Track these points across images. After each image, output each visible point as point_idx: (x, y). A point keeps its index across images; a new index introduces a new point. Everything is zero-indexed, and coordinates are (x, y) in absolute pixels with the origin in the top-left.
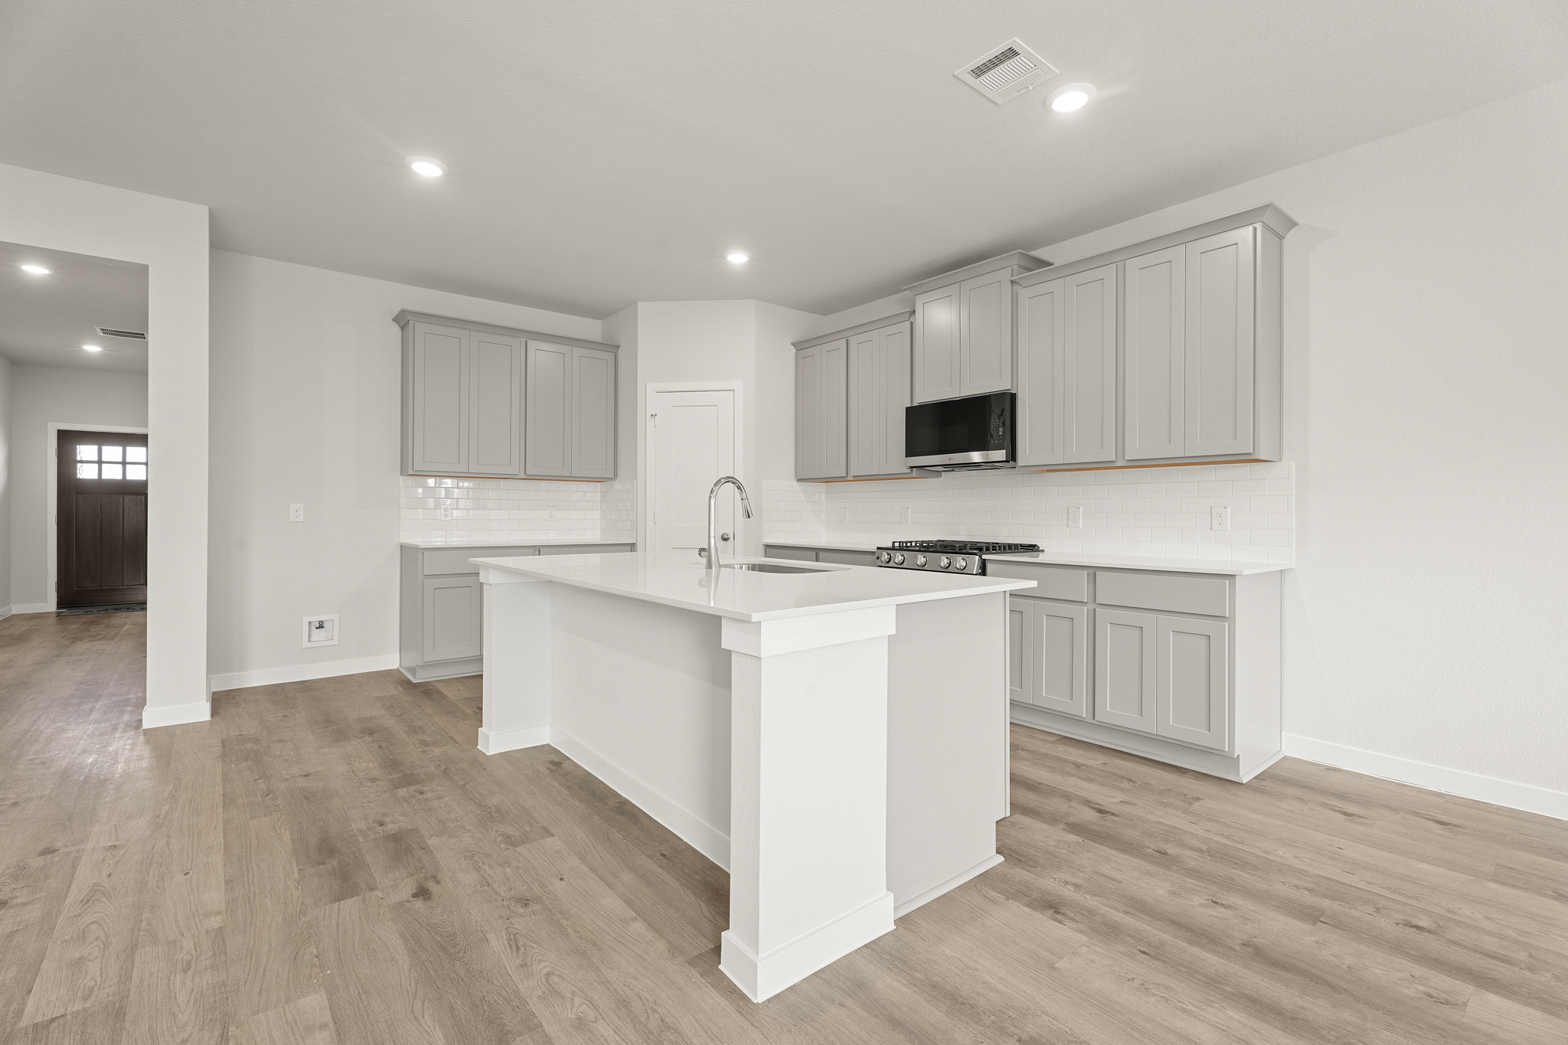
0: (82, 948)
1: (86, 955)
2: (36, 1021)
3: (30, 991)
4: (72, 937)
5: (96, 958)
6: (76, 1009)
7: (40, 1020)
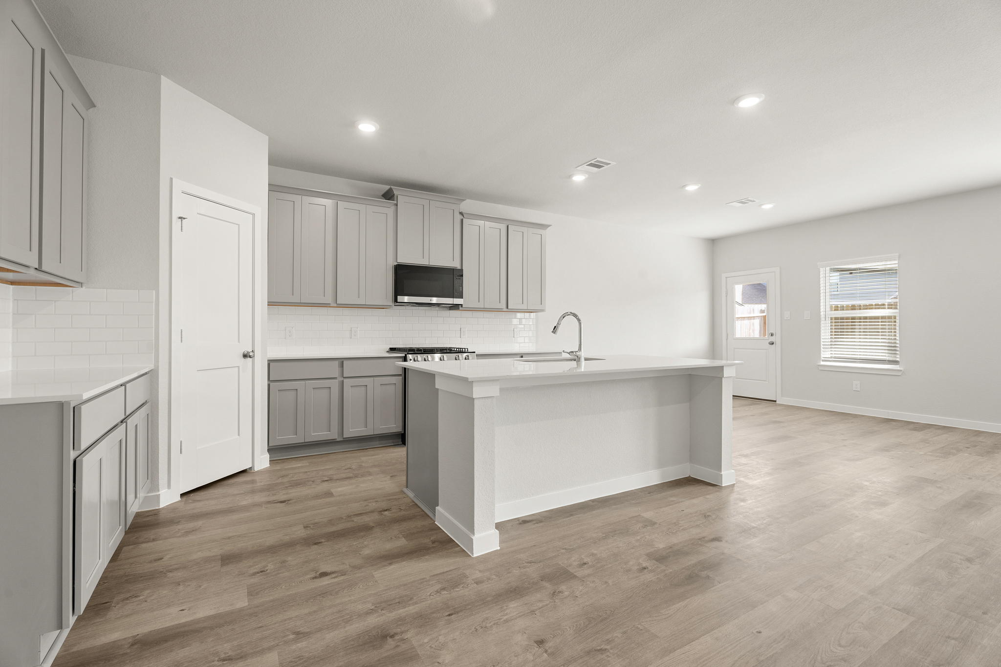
0: (861, 634)
1: (862, 629)
2: (907, 615)
3: (901, 632)
4: (860, 646)
5: (859, 622)
6: (887, 607)
7: (905, 614)
